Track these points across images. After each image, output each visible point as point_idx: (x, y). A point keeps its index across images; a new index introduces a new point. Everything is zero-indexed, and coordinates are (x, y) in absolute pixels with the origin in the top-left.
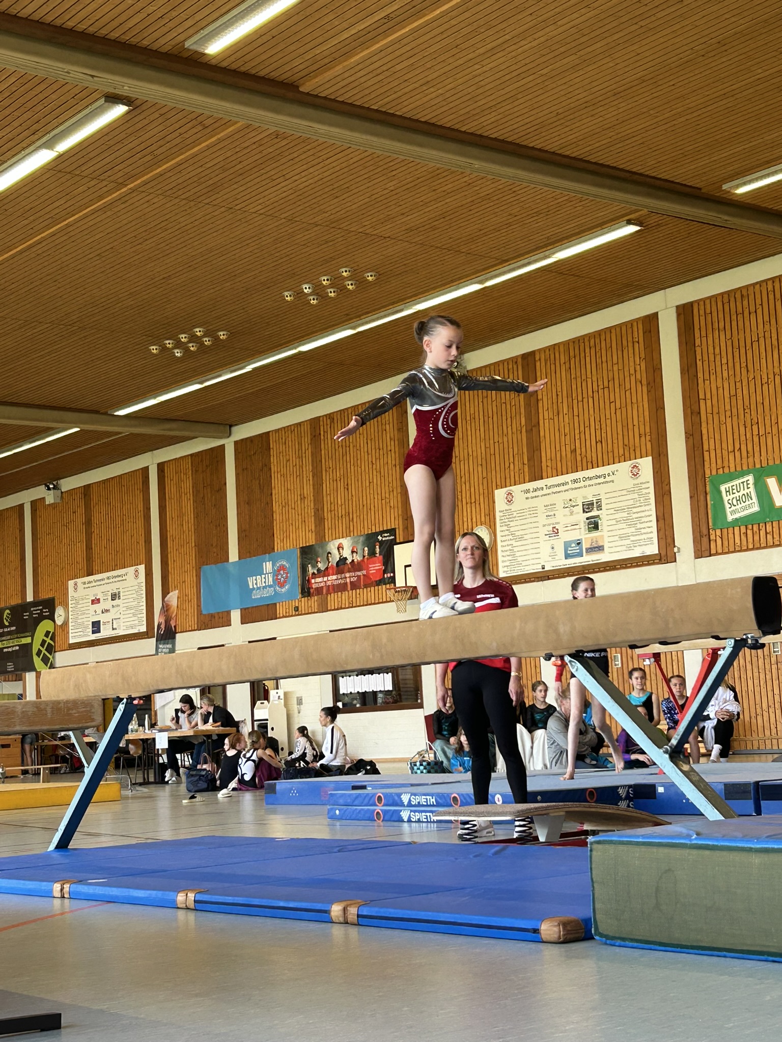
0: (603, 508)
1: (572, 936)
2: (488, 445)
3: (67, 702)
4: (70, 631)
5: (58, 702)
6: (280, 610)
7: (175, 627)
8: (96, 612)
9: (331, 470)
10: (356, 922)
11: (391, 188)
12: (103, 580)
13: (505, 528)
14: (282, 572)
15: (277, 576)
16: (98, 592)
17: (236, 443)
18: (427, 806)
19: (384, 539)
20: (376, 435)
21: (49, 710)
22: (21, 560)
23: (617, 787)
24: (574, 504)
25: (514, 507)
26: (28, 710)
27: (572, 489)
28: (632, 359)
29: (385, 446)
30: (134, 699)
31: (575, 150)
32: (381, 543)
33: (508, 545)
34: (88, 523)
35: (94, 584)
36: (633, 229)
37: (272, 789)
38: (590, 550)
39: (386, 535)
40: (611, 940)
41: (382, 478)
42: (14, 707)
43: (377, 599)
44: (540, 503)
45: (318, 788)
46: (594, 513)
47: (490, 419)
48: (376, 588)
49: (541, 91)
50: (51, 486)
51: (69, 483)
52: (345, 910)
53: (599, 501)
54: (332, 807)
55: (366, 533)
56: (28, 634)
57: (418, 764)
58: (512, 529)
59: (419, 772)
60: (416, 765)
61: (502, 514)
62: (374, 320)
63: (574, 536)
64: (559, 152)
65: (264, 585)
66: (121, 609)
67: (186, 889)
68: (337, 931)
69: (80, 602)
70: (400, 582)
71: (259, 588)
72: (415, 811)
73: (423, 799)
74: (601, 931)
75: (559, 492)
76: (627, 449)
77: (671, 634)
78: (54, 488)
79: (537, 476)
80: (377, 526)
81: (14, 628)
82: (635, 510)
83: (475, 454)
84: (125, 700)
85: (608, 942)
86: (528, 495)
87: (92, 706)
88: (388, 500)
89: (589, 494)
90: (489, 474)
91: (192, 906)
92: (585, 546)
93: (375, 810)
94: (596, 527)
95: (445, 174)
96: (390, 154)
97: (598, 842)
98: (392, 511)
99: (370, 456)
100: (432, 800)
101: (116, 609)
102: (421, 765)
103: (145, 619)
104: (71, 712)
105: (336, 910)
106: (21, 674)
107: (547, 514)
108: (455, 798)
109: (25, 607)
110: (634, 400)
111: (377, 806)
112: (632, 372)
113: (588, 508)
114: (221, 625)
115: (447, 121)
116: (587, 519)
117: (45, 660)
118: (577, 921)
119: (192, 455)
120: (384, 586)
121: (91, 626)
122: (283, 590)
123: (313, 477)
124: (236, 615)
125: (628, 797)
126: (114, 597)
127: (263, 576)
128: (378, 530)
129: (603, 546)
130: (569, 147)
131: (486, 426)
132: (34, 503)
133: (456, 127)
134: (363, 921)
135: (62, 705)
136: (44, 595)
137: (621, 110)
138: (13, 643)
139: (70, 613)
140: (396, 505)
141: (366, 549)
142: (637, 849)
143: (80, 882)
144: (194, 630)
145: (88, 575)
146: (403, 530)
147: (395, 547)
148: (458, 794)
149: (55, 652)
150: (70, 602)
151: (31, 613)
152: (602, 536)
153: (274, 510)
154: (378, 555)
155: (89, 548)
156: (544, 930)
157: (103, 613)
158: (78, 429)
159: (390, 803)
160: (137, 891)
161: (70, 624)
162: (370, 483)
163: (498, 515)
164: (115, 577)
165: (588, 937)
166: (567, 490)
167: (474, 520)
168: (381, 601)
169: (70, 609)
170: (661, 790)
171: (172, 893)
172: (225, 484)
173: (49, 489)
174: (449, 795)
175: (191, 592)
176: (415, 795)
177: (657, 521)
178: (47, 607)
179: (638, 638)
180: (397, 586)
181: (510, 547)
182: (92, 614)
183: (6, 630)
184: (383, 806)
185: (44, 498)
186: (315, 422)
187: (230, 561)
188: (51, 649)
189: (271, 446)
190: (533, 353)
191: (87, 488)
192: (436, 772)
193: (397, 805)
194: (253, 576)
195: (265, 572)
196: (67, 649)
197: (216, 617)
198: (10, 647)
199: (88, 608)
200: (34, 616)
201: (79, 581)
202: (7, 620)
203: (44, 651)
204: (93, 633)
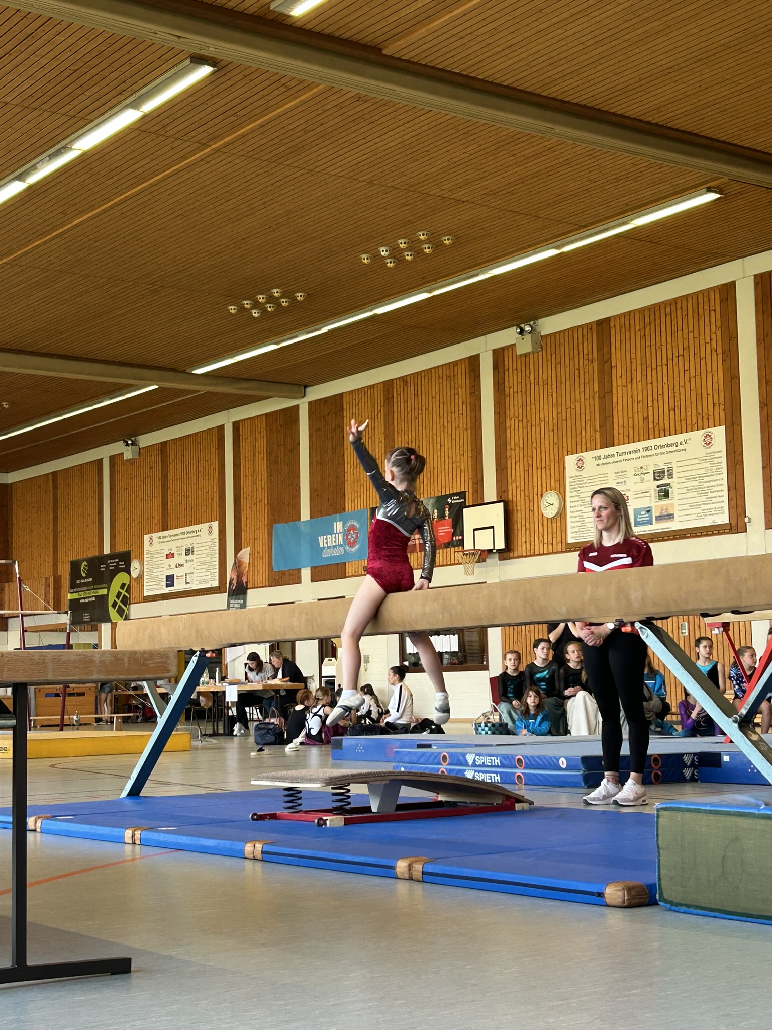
0: (674, 476)
1: (636, 901)
2: (560, 411)
3: (144, 652)
4: (145, 584)
5: (135, 653)
6: (350, 570)
7: (247, 583)
8: (170, 566)
9: (403, 432)
10: (421, 880)
11: (472, 152)
12: (178, 535)
13: (575, 494)
14: (352, 532)
15: (347, 535)
16: (172, 547)
17: (310, 403)
18: (492, 766)
19: (453, 502)
20: (449, 398)
21: (126, 660)
22: (99, 513)
23: (683, 755)
24: (645, 472)
25: (584, 473)
26: (105, 659)
27: (644, 457)
28: (707, 329)
29: (457, 409)
30: (207, 652)
31: (657, 116)
32: (451, 505)
33: (577, 511)
34: (165, 478)
35: (168, 539)
36: (712, 196)
37: (339, 745)
38: (660, 518)
39: (455, 498)
40: (675, 906)
41: (454, 442)
42: (92, 656)
43: (445, 561)
44: (611, 470)
45: (384, 745)
46: (665, 481)
47: (563, 385)
48: (445, 550)
49: (624, 57)
50: (130, 442)
51: (147, 440)
52: (410, 866)
53: (670, 471)
54: (397, 764)
55: (436, 495)
56: (104, 586)
57: (483, 725)
58: (582, 495)
59: (483, 733)
60: (480, 726)
61: (572, 480)
62: (449, 284)
63: (644, 503)
64: (642, 118)
65: (334, 544)
66: (195, 564)
67: (253, 840)
68: (402, 888)
69: (155, 556)
70: (468, 545)
71: (329, 547)
72: (479, 772)
73: (487, 760)
74: (666, 896)
75: (630, 459)
76: (700, 418)
77: (743, 604)
78: (133, 444)
79: (608, 442)
80: (447, 489)
81: (91, 580)
82: (706, 479)
83: (546, 419)
84: (198, 653)
85: (673, 908)
86: (600, 462)
87: (168, 657)
88: (458, 464)
89: (660, 462)
90: (560, 440)
91: (259, 856)
92: (655, 513)
93: (440, 768)
94: (667, 495)
95: (525, 139)
96: (470, 118)
97: (666, 809)
98: (463, 474)
99: (442, 419)
100: (496, 761)
101: (190, 564)
102: (486, 726)
103: (217, 574)
104: (146, 662)
105: (401, 866)
106: (97, 625)
107: (618, 481)
108: (519, 760)
109: (102, 559)
110: (709, 369)
111: (442, 764)
112: (708, 340)
113: (659, 476)
114: (291, 582)
115: (529, 86)
116: (658, 487)
117: (120, 612)
118: (641, 886)
119: (266, 415)
120: (452, 549)
121: (165, 580)
122: (353, 549)
123: (385, 439)
124: (306, 573)
125: (692, 765)
126: (189, 552)
127: (334, 535)
128: (447, 493)
129: (673, 515)
130: (650, 114)
131: (559, 391)
132: (112, 458)
133: (537, 92)
134: (427, 878)
135: (138, 655)
136: (121, 548)
137: (704, 76)
138: (90, 593)
139: (145, 567)
140: (466, 469)
141: (436, 511)
142: (705, 817)
143: (151, 829)
144: (265, 587)
145: (163, 530)
146: (473, 494)
147: (464, 510)
148: (522, 756)
149: (130, 604)
150: (145, 556)
151: (108, 566)
152: (673, 505)
153: (346, 471)
154: (447, 518)
155: (165, 504)
156: (609, 894)
157: (177, 567)
158: (156, 387)
159: (455, 762)
160: (205, 840)
161: (145, 577)
162: (441, 446)
163: (568, 480)
164: (190, 532)
165: (653, 903)
166: (639, 458)
167: (544, 485)
168: (449, 563)
169: (145, 563)
170: (726, 759)
171: (241, 843)
172: (299, 444)
173: (127, 445)
174: (513, 757)
175: (263, 548)
176: (480, 755)
177: (729, 490)
178: (123, 560)
179: (710, 606)
180: (466, 548)
181: (579, 513)
182: (166, 568)
183: (83, 581)
184: (448, 765)
185: (122, 454)
186: (388, 385)
187: (302, 520)
188: (126, 601)
189: (345, 408)
190: (608, 319)
191: (164, 444)
192: (501, 734)
193: (461, 765)
194: (323, 536)
195: (335, 532)
196: (141, 602)
197: (287, 574)
198: (86, 598)
199: (163, 562)
200: (111, 568)
201: (155, 535)
202: (84, 572)
203: (119, 603)
204: (167, 587)
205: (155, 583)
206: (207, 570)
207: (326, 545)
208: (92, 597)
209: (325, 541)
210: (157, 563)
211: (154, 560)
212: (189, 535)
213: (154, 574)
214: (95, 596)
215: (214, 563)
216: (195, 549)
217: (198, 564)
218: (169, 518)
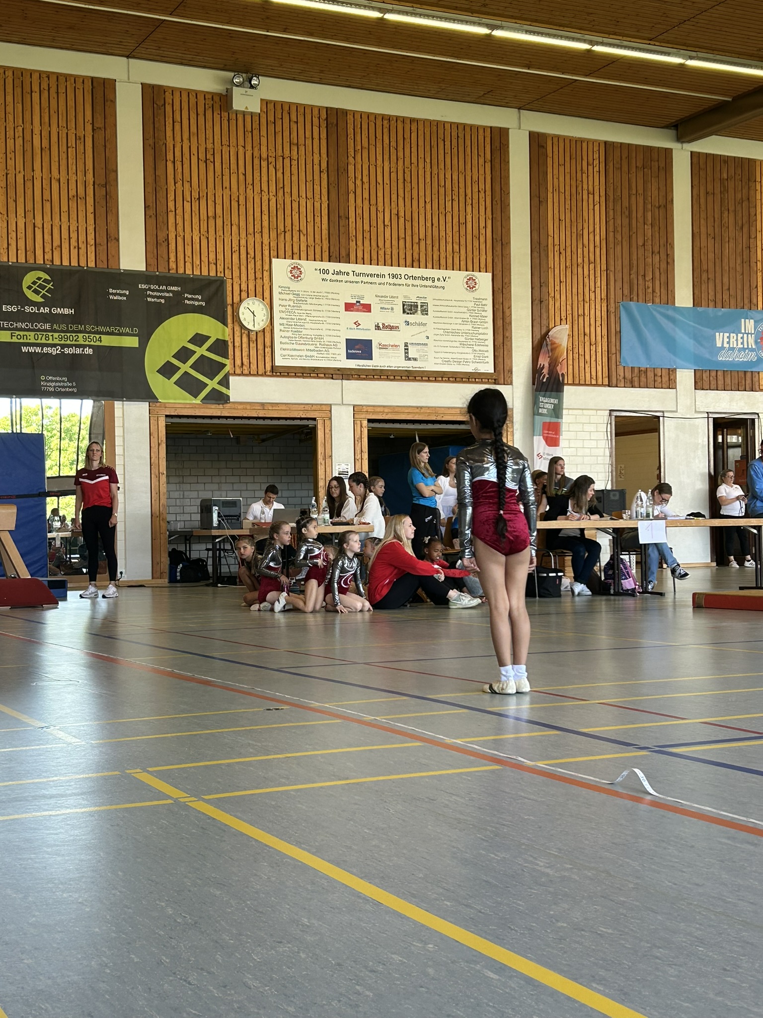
4: (278, 346)
17: (695, 154)
56: (126, 330)
65: (740, 346)
66: (430, 330)
71: (731, 349)
81: (66, 311)
101: (417, 329)
114: (657, 385)
117: (192, 386)
119: (607, 143)
121: (342, 346)
124: (685, 377)
126: (410, 308)
127: (740, 335)
144: (603, 386)
150: (279, 296)
151: (139, 294)
157: (377, 327)
161: (278, 333)
169: (277, 308)
178: (199, 292)
182: (347, 326)
183: (28, 309)
187: (678, 304)
188: (210, 368)
194: (724, 332)
195: (743, 331)
196: (264, 375)
197: (650, 375)
198: (55, 345)
199: (335, 315)
200: (149, 299)
201: (309, 267)
202: (36, 292)
203: (185, 367)
204: (347, 358)
205: (312, 348)
206: (462, 344)
207: (726, 345)
208: (84, 346)
209: (726, 340)
210: (314, 314)
211: (304, 307)
212: (410, 282)
213: (304, 332)
214: (90, 346)
215: (481, 337)
216: (430, 309)
217: (441, 332)
218: (353, 244)
